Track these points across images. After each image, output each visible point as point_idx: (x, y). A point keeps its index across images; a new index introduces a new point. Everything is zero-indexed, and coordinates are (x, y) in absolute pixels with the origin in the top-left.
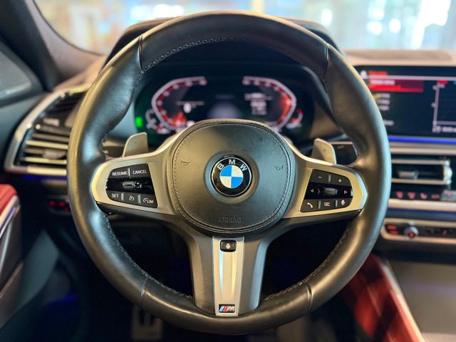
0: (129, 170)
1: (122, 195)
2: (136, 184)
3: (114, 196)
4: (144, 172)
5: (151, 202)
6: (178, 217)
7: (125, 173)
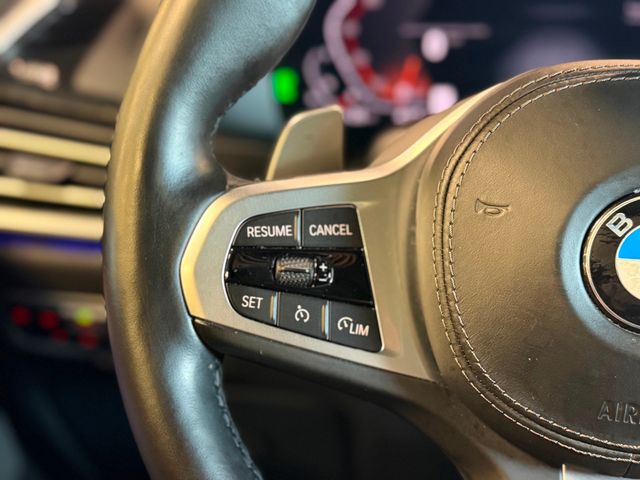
0: (298, 221)
1: (274, 300)
2: (318, 270)
3: (248, 302)
4: (344, 230)
5: (363, 330)
6: (444, 388)
7: (284, 231)
